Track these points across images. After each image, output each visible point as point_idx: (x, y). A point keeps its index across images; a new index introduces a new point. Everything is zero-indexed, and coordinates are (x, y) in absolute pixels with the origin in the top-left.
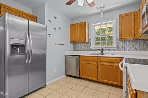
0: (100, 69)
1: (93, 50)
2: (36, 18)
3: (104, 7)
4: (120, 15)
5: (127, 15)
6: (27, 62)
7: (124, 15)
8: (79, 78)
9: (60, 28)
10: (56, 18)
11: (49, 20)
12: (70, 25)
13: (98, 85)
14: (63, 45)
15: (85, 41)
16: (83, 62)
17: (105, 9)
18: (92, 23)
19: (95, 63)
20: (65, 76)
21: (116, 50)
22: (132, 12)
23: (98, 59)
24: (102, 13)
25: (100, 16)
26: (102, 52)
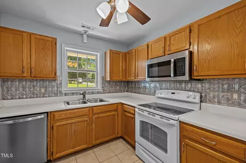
1: (66, 95)
4: (110, 50)
7: (114, 52)
15: (55, 77)
17: (90, 32)
19: (87, 119)
21: (101, 93)
22: (120, 52)
23: (91, 110)
24: (85, 36)
25: (83, 40)
26: (84, 97)
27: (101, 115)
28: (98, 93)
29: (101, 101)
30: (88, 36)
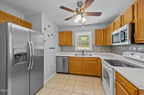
0: (84, 65)
1: (77, 52)
2: (30, 25)
3: (85, 23)
4: (95, 30)
5: (99, 30)
6: (29, 69)
7: (97, 30)
8: (68, 73)
9: (52, 35)
10: (49, 26)
11: (44, 28)
12: (59, 32)
13: (83, 77)
14: (54, 48)
15: (72, 45)
16: (71, 61)
17: (85, 24)
18: (75, 32)
19: (81, 62)
20: (55, 73)
21: (92, 52)
22: (102, 29)
23: (83, 59)
24: (83, 26)
25: (82, 28)
26: (83, 53)
27: (88, 62)
28: (90, 52)
29: (91, 55)
30: (85, 26)
